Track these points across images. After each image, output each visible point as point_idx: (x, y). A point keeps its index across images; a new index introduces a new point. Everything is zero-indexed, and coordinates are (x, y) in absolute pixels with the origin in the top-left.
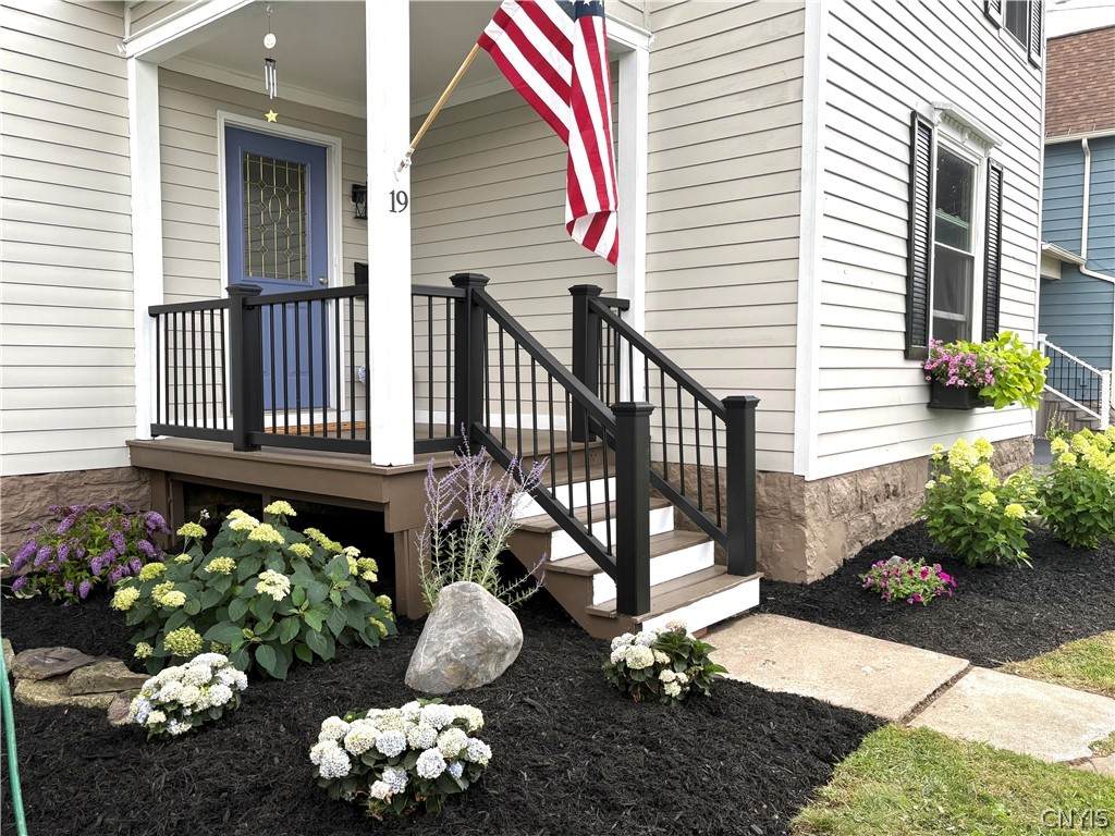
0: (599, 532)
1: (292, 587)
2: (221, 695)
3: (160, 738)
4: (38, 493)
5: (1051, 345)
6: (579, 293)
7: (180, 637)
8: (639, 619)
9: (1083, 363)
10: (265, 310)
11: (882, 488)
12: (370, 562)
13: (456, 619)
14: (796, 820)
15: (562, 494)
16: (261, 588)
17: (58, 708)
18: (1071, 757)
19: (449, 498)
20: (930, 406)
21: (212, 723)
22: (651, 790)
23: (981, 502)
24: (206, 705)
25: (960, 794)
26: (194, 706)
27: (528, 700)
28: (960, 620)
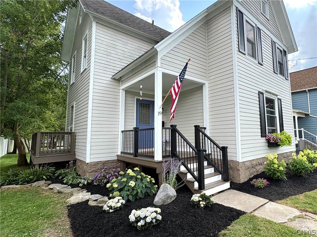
0: (195, 173)
1: (136, 184)
2: (119, 205)
3: (108, 212)
4: (101, 165)
5: (305, 131)
6: (195, 126)
7: (116, 193)
8: (202, 191)
9: (312, 134)
10: (139, 131)
11: (258, 163)
12: (153, 179)
13: (163, 191)
14: (220, 233)
15: (189, 166)
16: (130, 184)
17: (95, 206)
18: (283, 222)
19: (167, 167)
20: (268, 146)
21: (117, 210)
22: (192, 226)
23: (274, 167)
24: (116, 207)
25: (255, 229)
26: (114, 207)
27: (174, 207)
28: (269, 191)
